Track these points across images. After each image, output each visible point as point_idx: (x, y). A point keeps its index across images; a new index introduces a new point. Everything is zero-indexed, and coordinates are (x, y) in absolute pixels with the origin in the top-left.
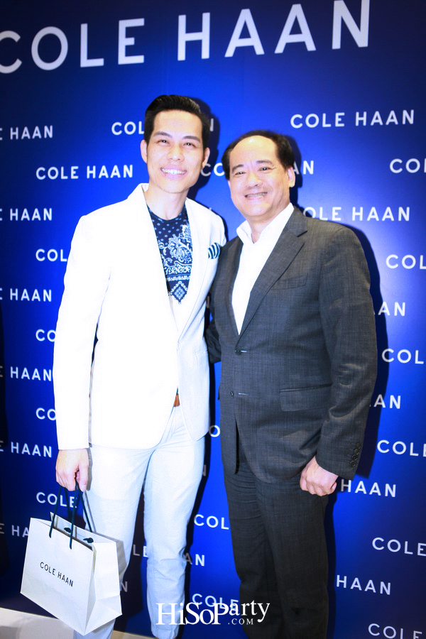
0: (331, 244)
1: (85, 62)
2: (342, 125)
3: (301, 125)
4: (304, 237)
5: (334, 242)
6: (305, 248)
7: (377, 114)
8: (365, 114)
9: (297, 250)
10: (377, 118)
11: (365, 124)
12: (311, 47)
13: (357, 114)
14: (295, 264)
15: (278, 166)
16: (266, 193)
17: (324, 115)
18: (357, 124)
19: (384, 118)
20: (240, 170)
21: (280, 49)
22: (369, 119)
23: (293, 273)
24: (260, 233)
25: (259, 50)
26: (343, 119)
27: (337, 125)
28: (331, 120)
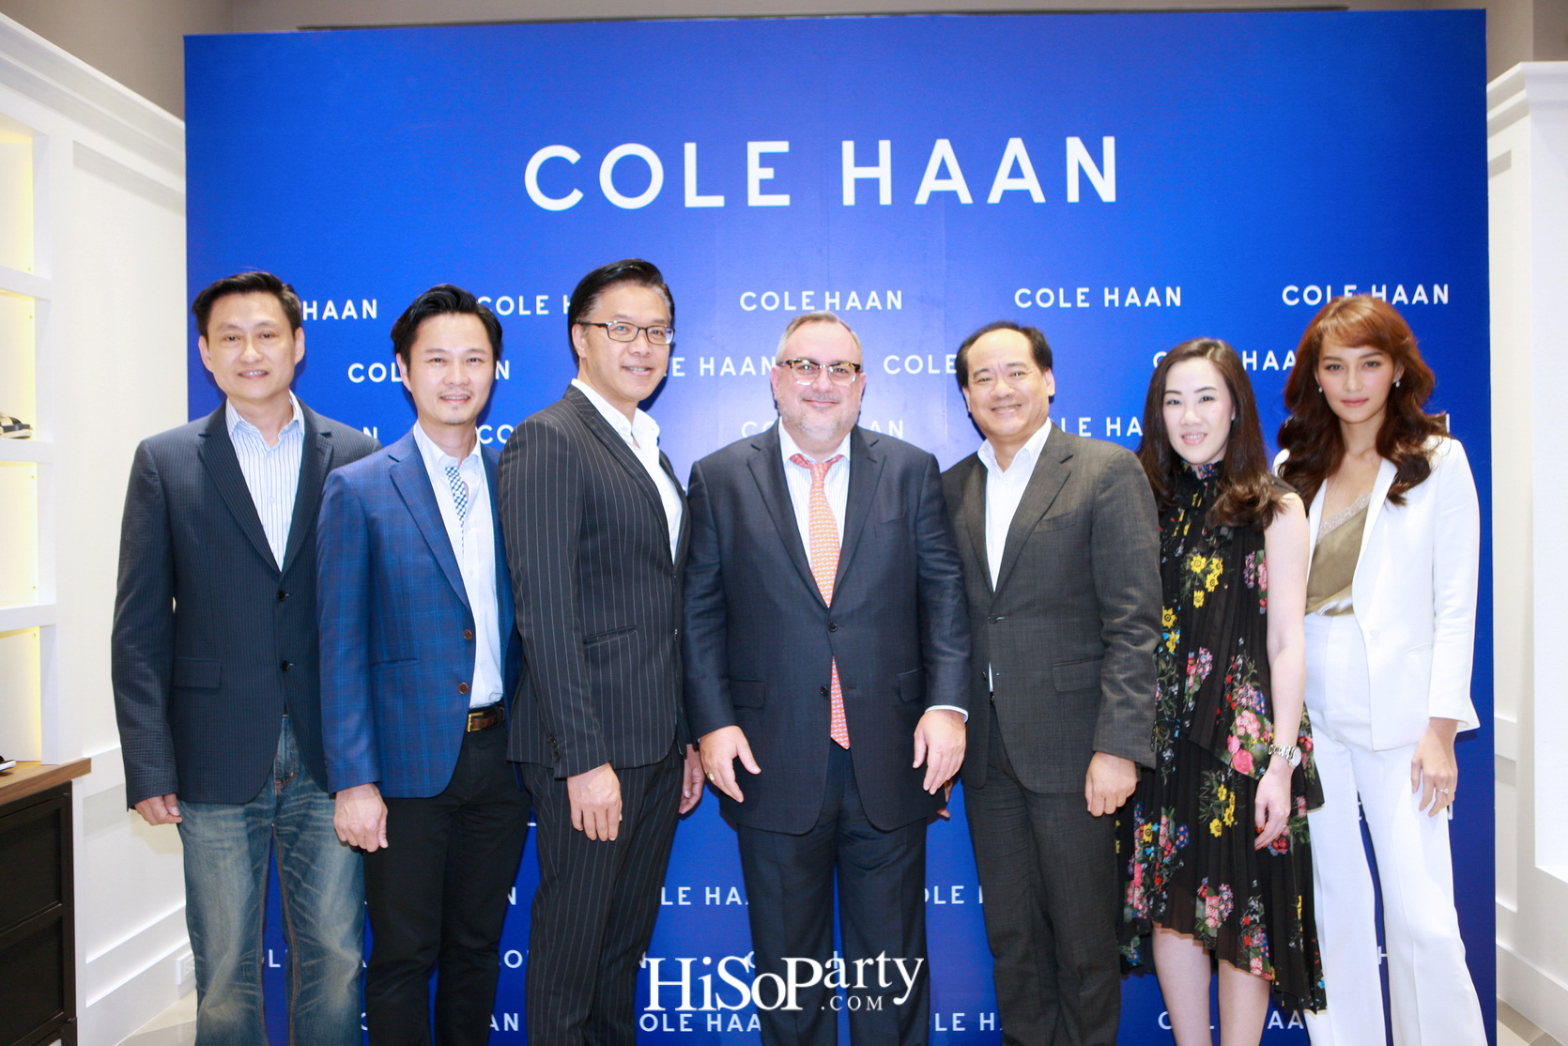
0: (1105, 470)
1: (692, 199)
2: (1087, 305)
3: (1029, 304)
4: (1069, 464)
5: (1110, 468)
6: (1072, 478)
7: (1133, 291)
8: (1117, 290)
9: (1062, 481)
10: (1133, 298)
11: (1117, 304)
12: (1038, 197)
13: (1106, 290)
14: (1060, 499)
15: (1033, 368)
16: (1020, 405)
17: (1061, 291)
18: (1107, 304)
19: (1143, 297)
20: (984, 375)
21: (995, 197)
22: (1123, 297)
23: (1057, 511)
24: (1012, 457)
25: (966, 198)
26: (1088, 297)
27: (1080, 304)
28: (1071, 297)
